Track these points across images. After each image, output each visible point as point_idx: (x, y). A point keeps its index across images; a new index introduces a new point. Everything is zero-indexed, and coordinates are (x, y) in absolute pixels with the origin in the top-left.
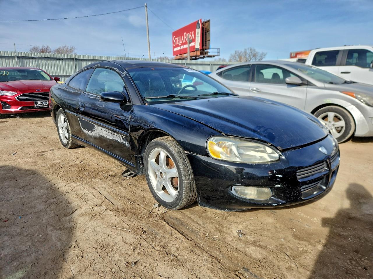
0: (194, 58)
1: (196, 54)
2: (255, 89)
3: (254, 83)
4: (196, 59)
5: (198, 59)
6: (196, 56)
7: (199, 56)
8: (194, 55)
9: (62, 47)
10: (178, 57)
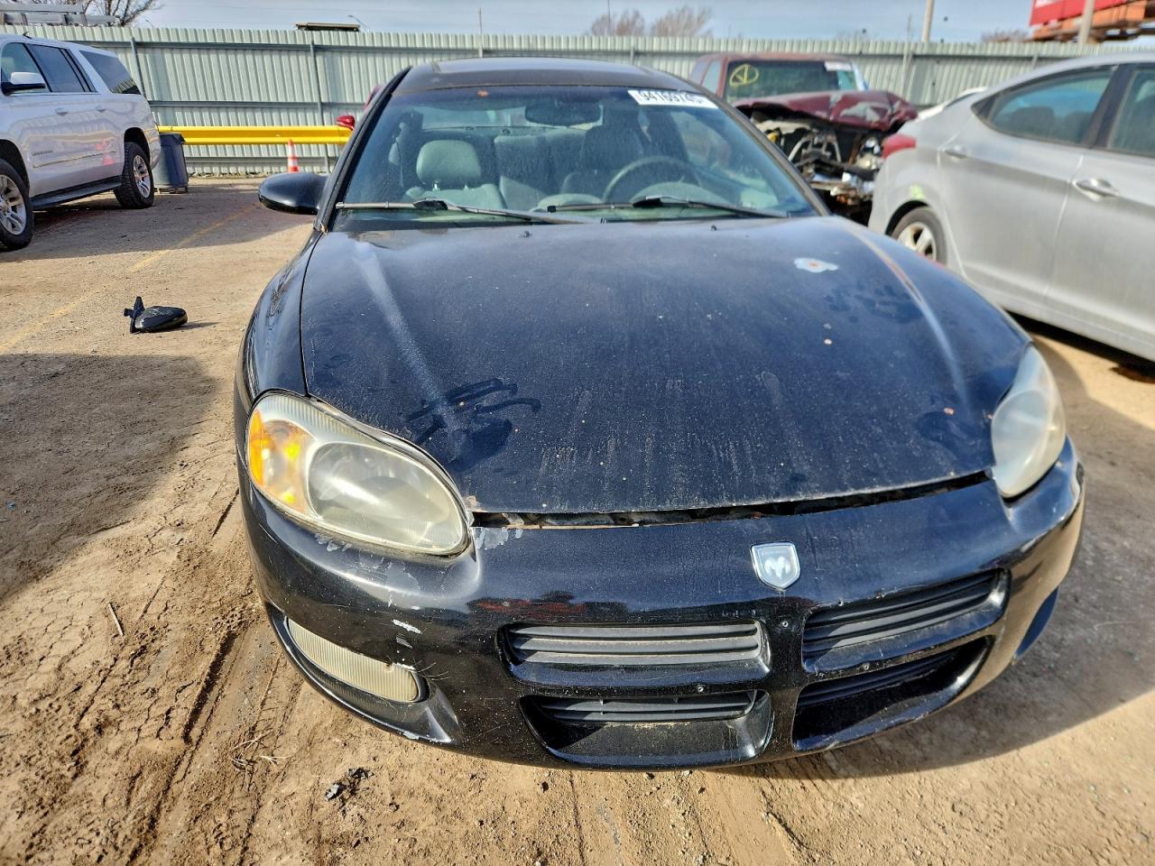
0: (1115, 32)
1: (1121, 17)
2: (1094, 183)
3: (1101, 153)
4: (1123, 37)
5: (1135, 35)
6: (1122, 25)
7: (1136, 24)
8: (1113, 21)
9: (674, 12)
10: (1046, 32)
